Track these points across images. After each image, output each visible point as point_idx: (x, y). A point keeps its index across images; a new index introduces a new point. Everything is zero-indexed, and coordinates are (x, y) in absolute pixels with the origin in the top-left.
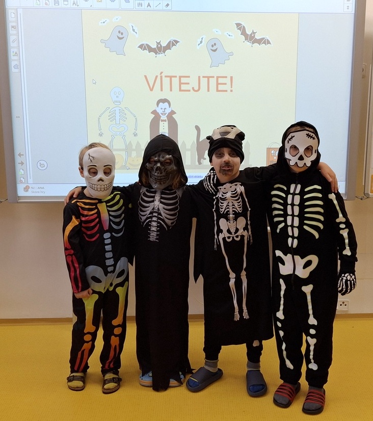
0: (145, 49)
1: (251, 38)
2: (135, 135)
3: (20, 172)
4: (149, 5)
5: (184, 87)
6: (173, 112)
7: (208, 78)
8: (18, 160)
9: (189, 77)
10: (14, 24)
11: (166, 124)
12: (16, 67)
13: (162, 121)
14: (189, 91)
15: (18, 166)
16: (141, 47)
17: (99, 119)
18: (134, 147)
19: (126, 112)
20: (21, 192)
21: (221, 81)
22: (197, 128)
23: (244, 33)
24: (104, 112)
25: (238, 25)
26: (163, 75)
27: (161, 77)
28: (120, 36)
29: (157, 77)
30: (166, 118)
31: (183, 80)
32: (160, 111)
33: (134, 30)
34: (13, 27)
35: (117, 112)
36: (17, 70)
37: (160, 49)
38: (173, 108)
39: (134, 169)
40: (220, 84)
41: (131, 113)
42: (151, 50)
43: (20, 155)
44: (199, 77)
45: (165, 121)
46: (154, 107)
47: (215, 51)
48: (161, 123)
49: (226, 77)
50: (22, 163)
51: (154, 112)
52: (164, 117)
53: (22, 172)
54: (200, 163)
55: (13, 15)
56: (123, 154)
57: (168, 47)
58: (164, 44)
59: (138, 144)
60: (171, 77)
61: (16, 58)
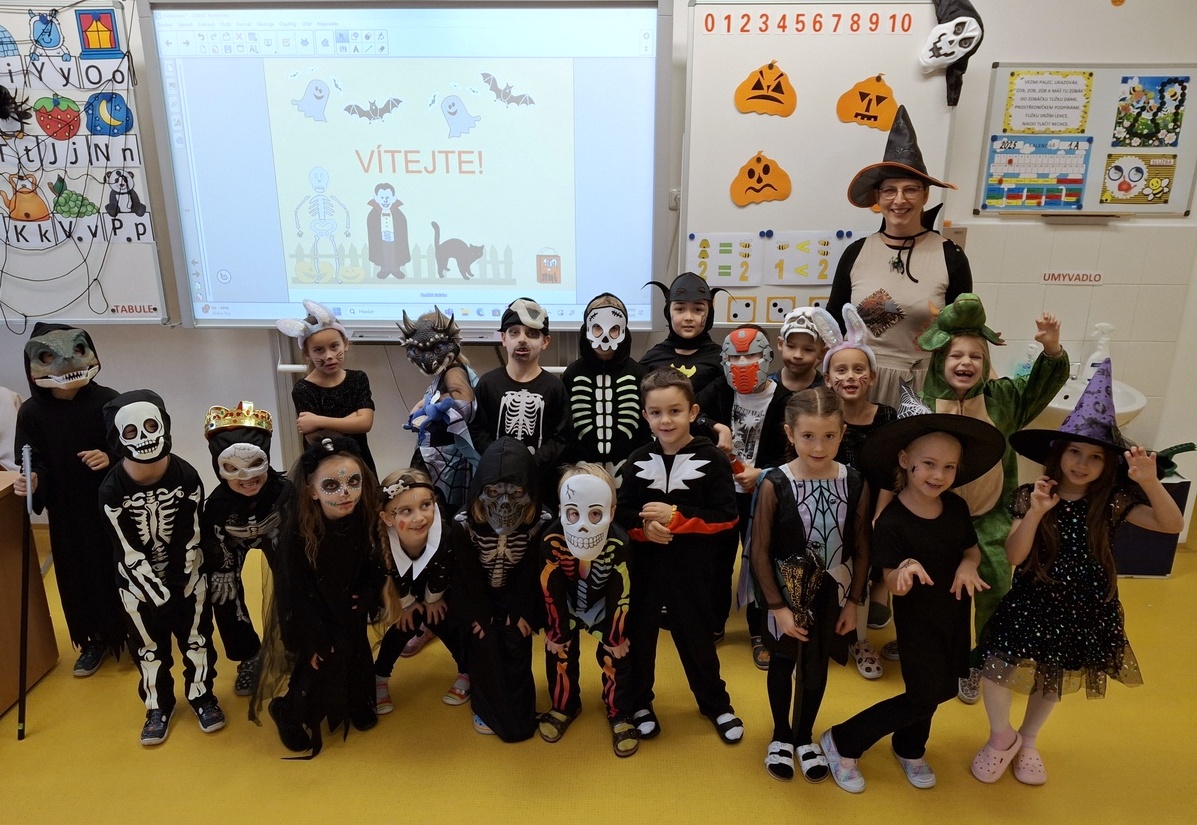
0: (354, 112)
1: (505, 95)
2: (348, 235)
3: (196, 286)
4: (356, 49)
5: (412, 167)
6: (398, 203)
7: (447, 153)
8: (192, 269)
9: (418, 152)
10: (172, 81)
11: (390, 219)
12: (180, 140)
13: (385, 215)
14: (420, 172)
15: (193, 278)
16: (348, 109)
17: (296, 212)
18: (347, 253)
19: (333, 202)
20: (199, 314)
21: (465, 157)
22: (435, 225)
23: (494, 87)
24: (303, 202)
25: (485, 76)
26: (382, 149)
27: (379, 152)
28: (319, 95)
29: (373, 152)
30: (389, 212)
31: (411, 157)
32: (380, 201)
33: (336, 86)
34: (171, 85)
35: (321, 202)
36: (181, 146)
37: (374, 113)
38: (399, 196)
39: (350, 283)
40: (464, 163)
41: (341, 204)
42: (362, 113)
43: (194, 263)
44: (433, 152)
45: (388, 215)
46: (372, 196)
47: (454, 114)
48: (383, 219)
49: (472, 152)
50: (197, 274)
51: (372, 203)
52: (386, 210)
53: (198, 286)
54: (441, 276)
55: (171, 69)
56: (332, 261)
57: (387, 109)
58: (380, 105)
59: (353, 249)
60: (393, 153)
61: (179, 128)
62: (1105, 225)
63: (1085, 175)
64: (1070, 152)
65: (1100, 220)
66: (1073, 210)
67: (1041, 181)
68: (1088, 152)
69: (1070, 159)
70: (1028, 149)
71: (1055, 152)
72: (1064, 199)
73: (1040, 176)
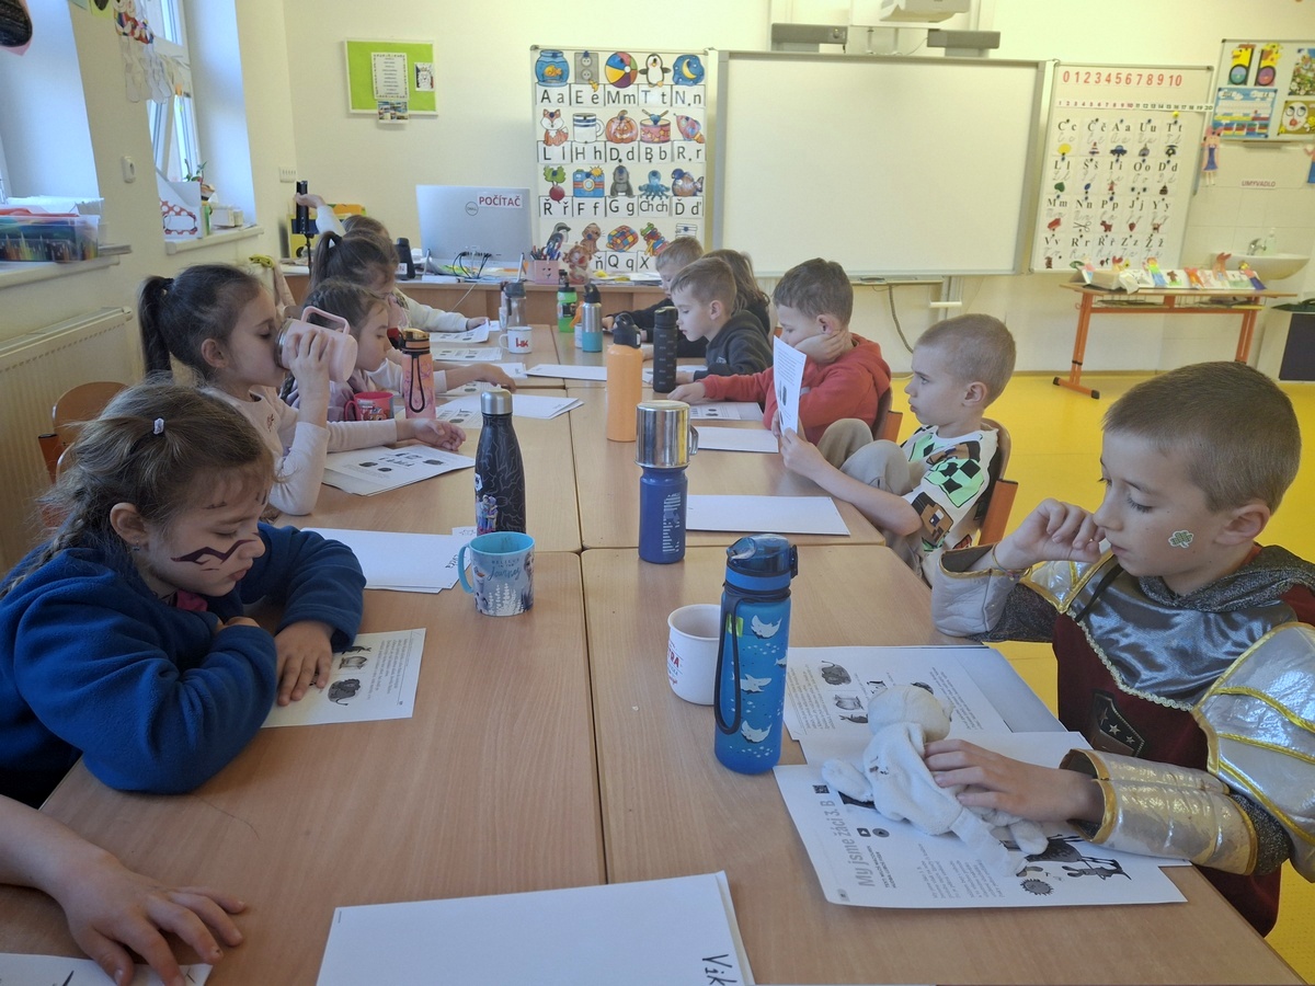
62: (1279, 148)
63: (1271, 114)
64: (1263, 99)
65: (1277, 145)
66: (1262, 138)
67: (1245, 118)
68: (1274, 99)
69: (1263, 104)
70: (1239, 96)
71: (1254, 99)
72: (1257, 131)
73: (1245, 115)
